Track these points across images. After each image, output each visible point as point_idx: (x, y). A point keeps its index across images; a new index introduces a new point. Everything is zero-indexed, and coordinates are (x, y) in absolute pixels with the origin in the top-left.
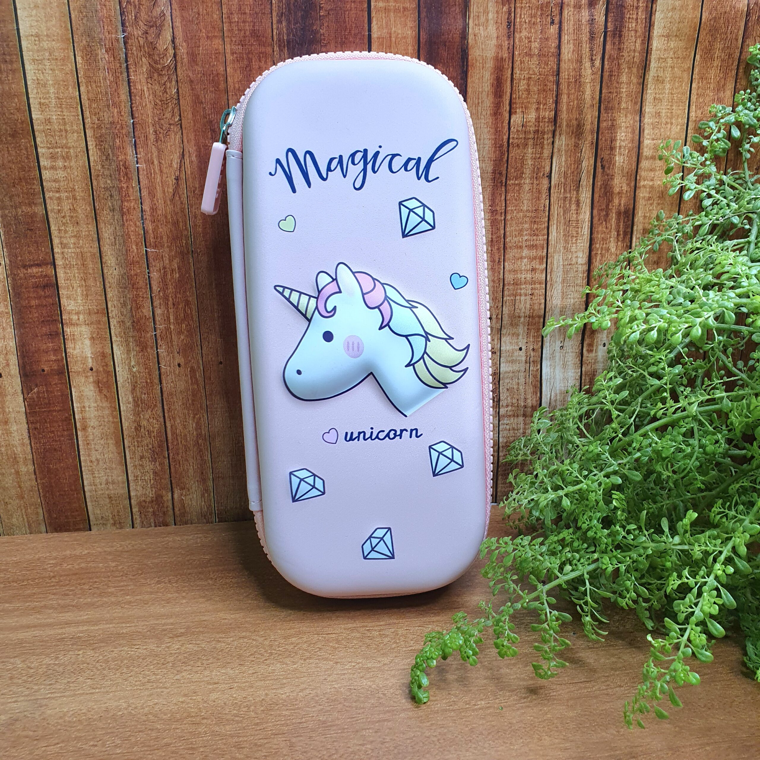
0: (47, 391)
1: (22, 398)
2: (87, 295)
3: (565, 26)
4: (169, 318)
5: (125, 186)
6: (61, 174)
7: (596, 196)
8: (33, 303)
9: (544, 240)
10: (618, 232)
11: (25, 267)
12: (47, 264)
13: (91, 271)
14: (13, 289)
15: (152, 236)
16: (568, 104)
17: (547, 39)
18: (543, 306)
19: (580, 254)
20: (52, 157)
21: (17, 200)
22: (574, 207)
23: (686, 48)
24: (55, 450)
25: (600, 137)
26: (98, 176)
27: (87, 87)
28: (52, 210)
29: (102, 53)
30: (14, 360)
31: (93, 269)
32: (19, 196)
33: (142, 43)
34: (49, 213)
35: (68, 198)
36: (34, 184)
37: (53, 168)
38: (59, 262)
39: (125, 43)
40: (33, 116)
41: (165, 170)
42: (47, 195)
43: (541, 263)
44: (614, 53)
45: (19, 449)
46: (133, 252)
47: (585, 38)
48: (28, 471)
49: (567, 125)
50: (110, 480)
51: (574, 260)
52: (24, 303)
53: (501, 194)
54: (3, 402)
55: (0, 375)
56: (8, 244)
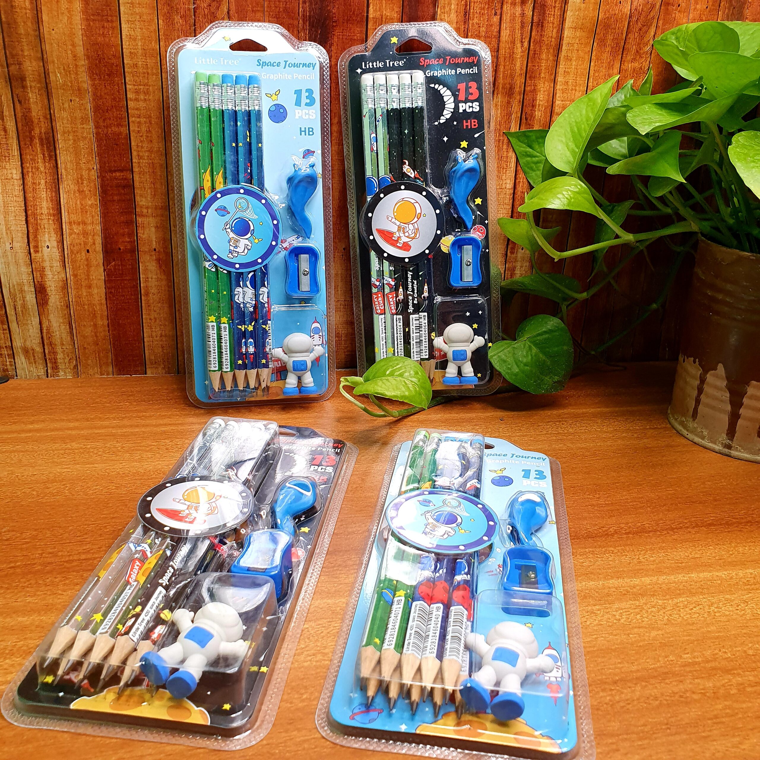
0: (122, 264)
1: (103, 269)
2: (155, 195)
3: (504, 17)
6: (142, 104)
8: (116, 198)
11: (111, 171)
12: (127, 170)
13: (159, 178)
14: (102, 187)
16: (504, 72)
17: (491, 26)
19: (508, 181)
20: (135, 92)
21: (108, 122)
22: (505, 147)
23: (588, 37)
24: (125, 309)
25: (525, 97)
27: (165, 42)
28: (133, 131)
29: (177, 19)
30: (99, 240)
31: (161, 176)
32: (110, 119)
33: (206, 12)
34: (131, 133)
35: (145, 122)
36: (122, 111)
37: (137, 100)
38: (136, 169)
39: (195, 12)
40: (125, 61)
42: (131, 120)
44: (538, 37)
45: (98, 307)
47: (518, 26)
48: (103, 325)
49: (502, 88)
50: (163, 334)
51: (504, 186)
52: (109, 198)
54: (88, 271)
55: (88, 251)
56: (100, 155)
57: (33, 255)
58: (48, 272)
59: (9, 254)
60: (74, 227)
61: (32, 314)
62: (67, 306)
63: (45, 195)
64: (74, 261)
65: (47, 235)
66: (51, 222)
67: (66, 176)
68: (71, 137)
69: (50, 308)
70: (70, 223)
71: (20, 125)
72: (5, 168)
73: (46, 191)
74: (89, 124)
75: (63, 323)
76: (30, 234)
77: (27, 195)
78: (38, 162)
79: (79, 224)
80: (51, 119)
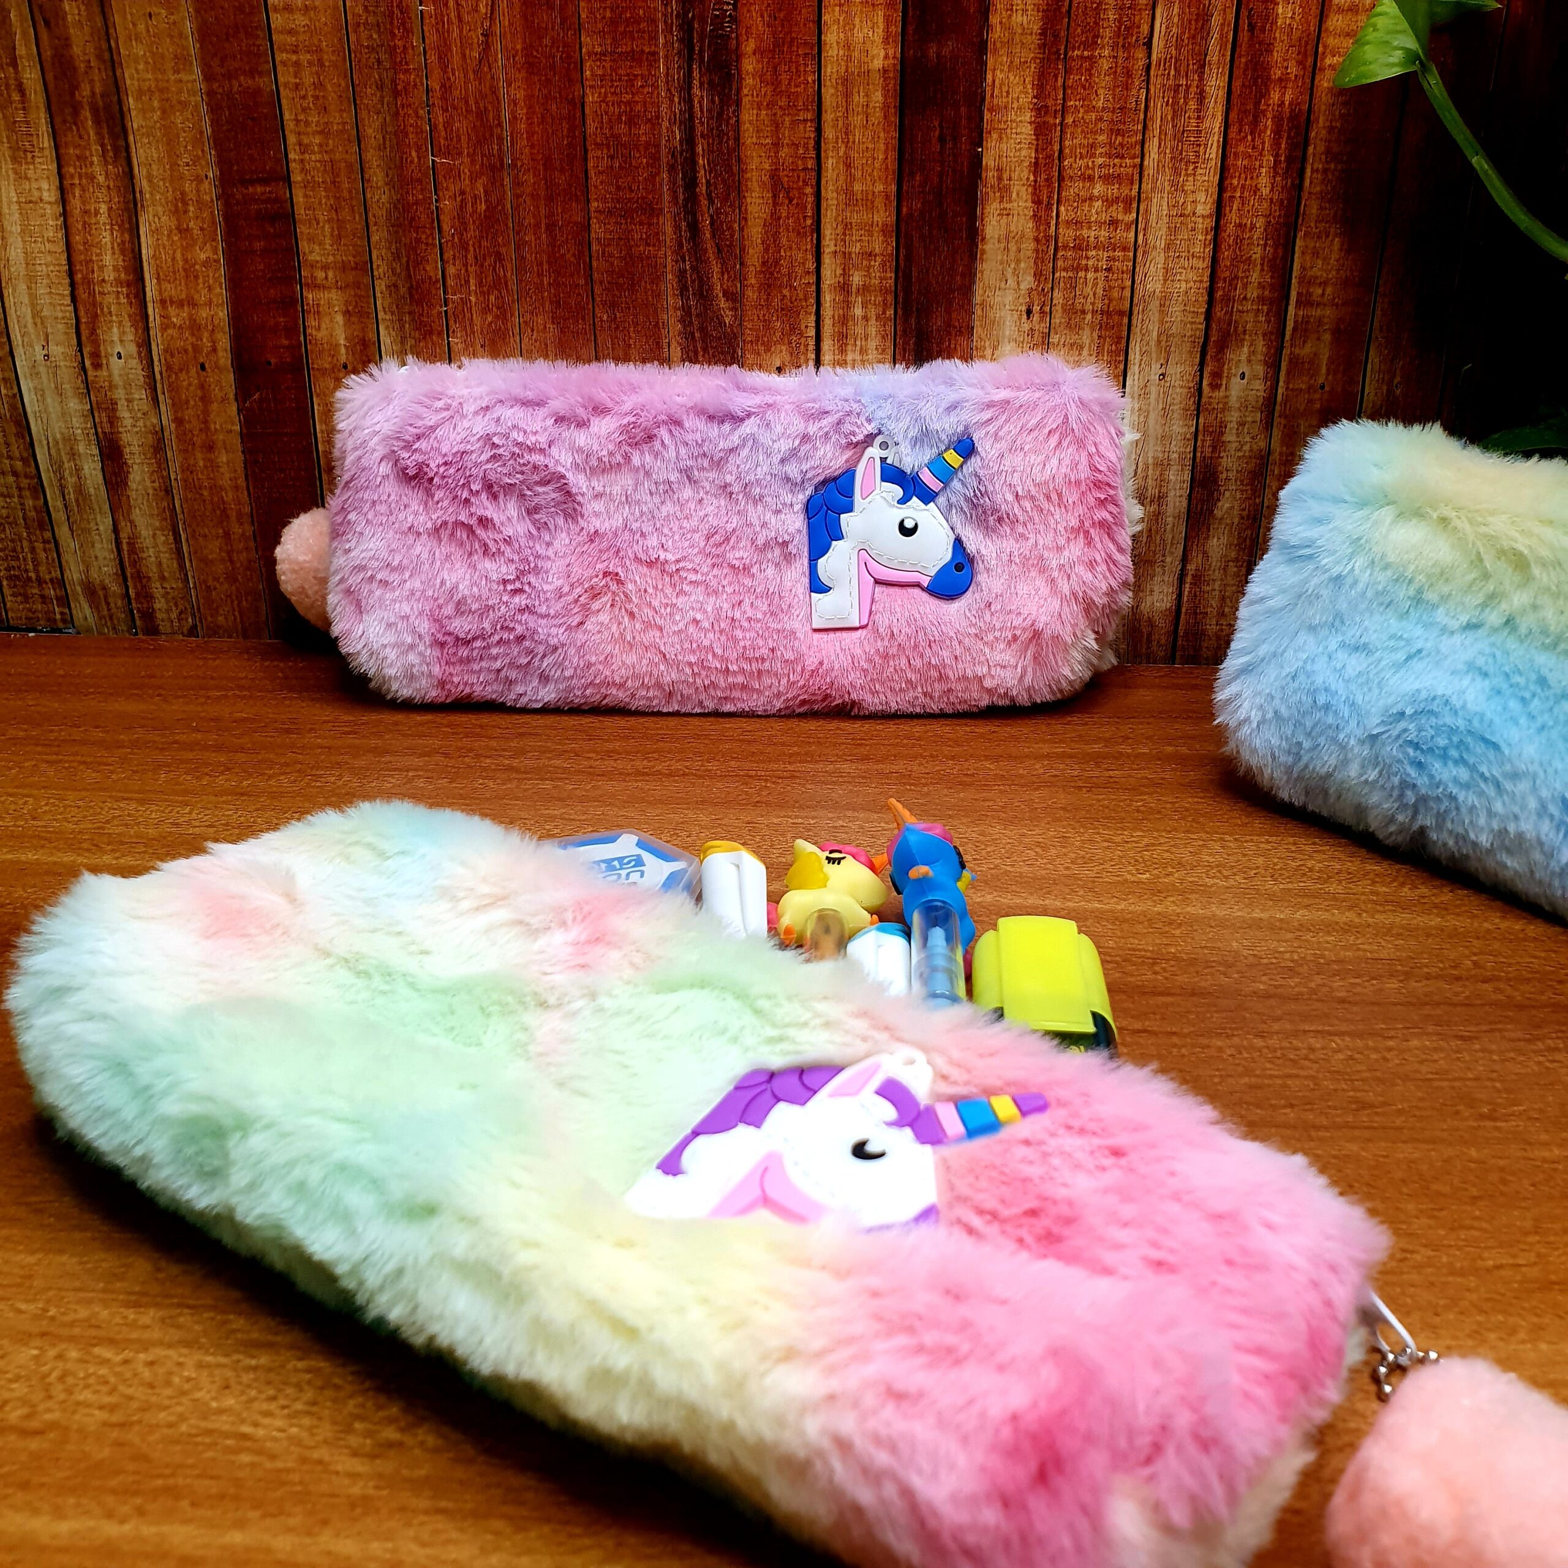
0: (275, 399)
1: (235, 408)
2: (340, 237)
4: (467, 282)
5: (400, 43)
6: (301, 20)
7: (1237, 84)
8: (258, 245)
9: (1134, 166)
10: (1276, 156)
11: (245, 183)
12: (277, 180)
13: (346, 194)
14: (226, 217)
15: (443, 134)
18: (1127, 293)
19: (1201, 196)
21: (231, 64)
22: (1192, 105)
26: (358, 24)
28: (286, 85)
30: (224, 342)
31: (350, 192)
32: (234, 57)
34: (281, 89)
35: (310, 63)
36: (257, 37)
38: (297, 177)
41: (466, 18)
42: (278, 59)
43: (1127, 210)
45: (230, 495)
46: (412, 162)
48: (243, 534)
51: (1189, 209)
52: (242, 247)
53: (1056, 76)
54: (206, 412)
55: (203, 367)
56: (218, 143)
57: (91, 373)
58: (123, 413)
59: (42, 370)
60: (172, 311)
61: (96, 507)
62: (167, 491)
63: (108, 239)
64: (173, 389)
65: (115, 330)
66: (123, 300)
67: (151, 194)
68: (156, 104)
69: (133, 495)
70: (163, 302)
71: (50, 76)
72: (26, 178)
73: (112, 230)
74: (191, 72)
75: (162, 529)
76: (83, 327)
77: (71, 238)
78: (92, 163)
79: (181, 304)
80: (111, 62)
